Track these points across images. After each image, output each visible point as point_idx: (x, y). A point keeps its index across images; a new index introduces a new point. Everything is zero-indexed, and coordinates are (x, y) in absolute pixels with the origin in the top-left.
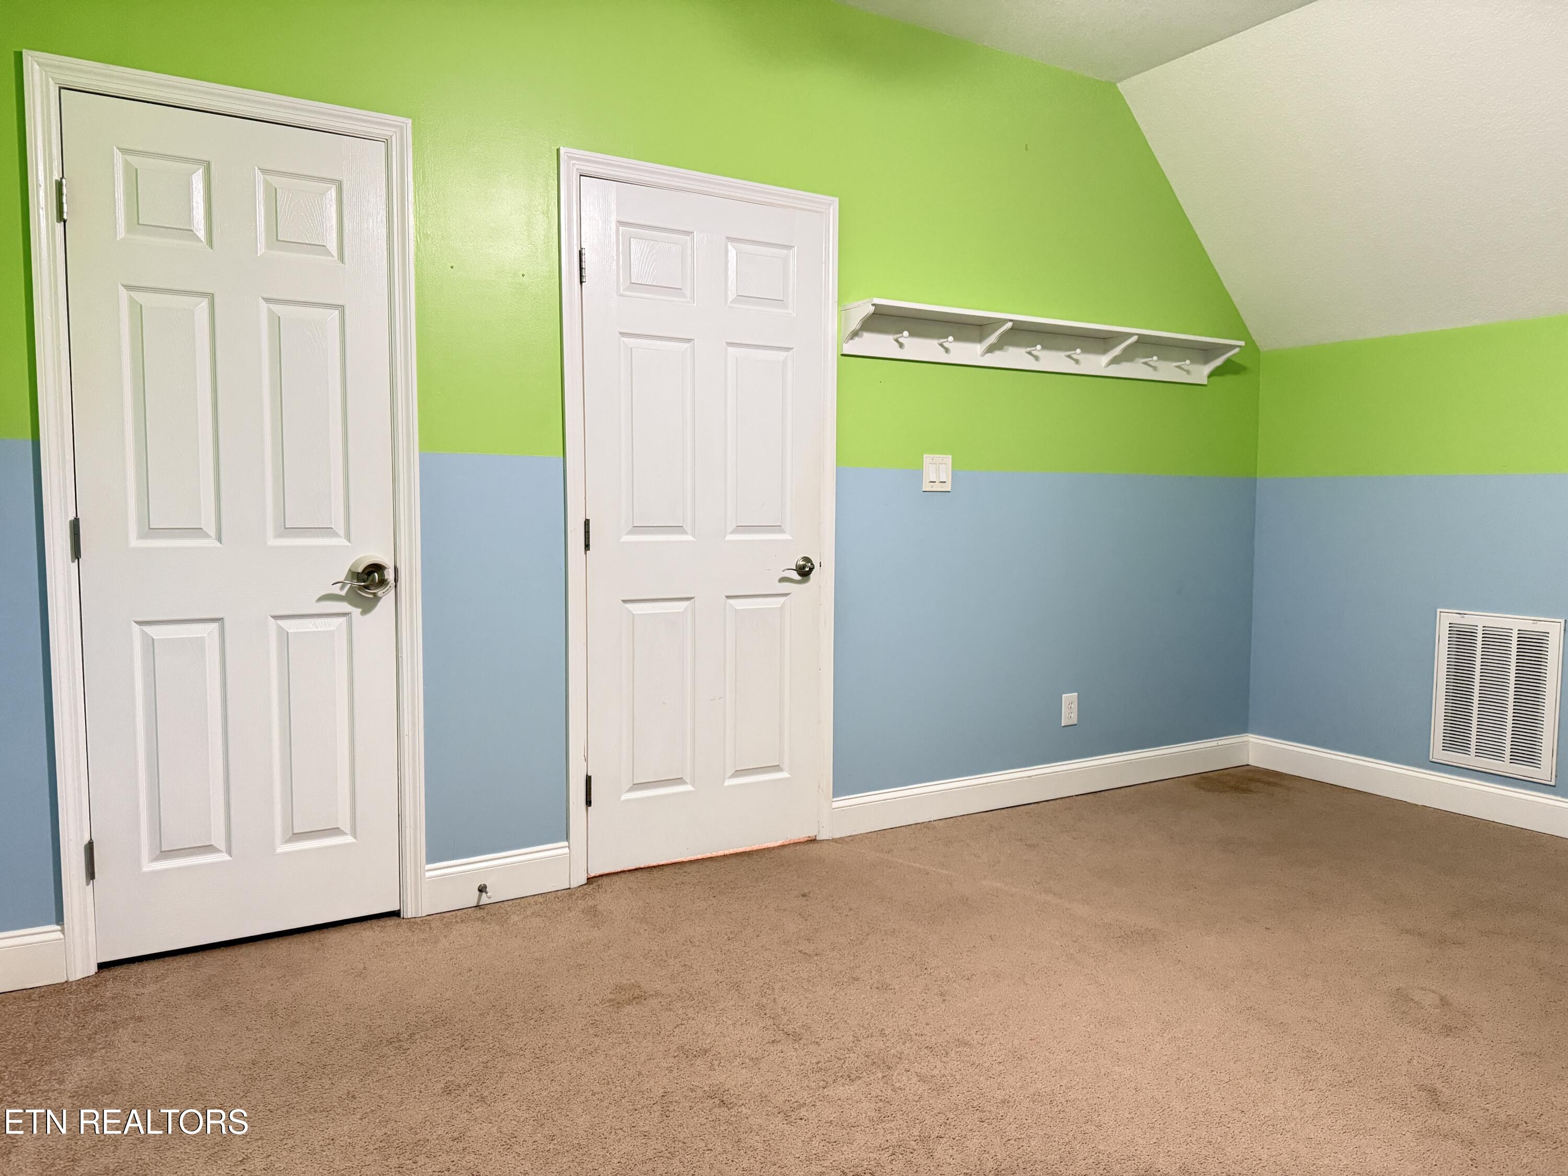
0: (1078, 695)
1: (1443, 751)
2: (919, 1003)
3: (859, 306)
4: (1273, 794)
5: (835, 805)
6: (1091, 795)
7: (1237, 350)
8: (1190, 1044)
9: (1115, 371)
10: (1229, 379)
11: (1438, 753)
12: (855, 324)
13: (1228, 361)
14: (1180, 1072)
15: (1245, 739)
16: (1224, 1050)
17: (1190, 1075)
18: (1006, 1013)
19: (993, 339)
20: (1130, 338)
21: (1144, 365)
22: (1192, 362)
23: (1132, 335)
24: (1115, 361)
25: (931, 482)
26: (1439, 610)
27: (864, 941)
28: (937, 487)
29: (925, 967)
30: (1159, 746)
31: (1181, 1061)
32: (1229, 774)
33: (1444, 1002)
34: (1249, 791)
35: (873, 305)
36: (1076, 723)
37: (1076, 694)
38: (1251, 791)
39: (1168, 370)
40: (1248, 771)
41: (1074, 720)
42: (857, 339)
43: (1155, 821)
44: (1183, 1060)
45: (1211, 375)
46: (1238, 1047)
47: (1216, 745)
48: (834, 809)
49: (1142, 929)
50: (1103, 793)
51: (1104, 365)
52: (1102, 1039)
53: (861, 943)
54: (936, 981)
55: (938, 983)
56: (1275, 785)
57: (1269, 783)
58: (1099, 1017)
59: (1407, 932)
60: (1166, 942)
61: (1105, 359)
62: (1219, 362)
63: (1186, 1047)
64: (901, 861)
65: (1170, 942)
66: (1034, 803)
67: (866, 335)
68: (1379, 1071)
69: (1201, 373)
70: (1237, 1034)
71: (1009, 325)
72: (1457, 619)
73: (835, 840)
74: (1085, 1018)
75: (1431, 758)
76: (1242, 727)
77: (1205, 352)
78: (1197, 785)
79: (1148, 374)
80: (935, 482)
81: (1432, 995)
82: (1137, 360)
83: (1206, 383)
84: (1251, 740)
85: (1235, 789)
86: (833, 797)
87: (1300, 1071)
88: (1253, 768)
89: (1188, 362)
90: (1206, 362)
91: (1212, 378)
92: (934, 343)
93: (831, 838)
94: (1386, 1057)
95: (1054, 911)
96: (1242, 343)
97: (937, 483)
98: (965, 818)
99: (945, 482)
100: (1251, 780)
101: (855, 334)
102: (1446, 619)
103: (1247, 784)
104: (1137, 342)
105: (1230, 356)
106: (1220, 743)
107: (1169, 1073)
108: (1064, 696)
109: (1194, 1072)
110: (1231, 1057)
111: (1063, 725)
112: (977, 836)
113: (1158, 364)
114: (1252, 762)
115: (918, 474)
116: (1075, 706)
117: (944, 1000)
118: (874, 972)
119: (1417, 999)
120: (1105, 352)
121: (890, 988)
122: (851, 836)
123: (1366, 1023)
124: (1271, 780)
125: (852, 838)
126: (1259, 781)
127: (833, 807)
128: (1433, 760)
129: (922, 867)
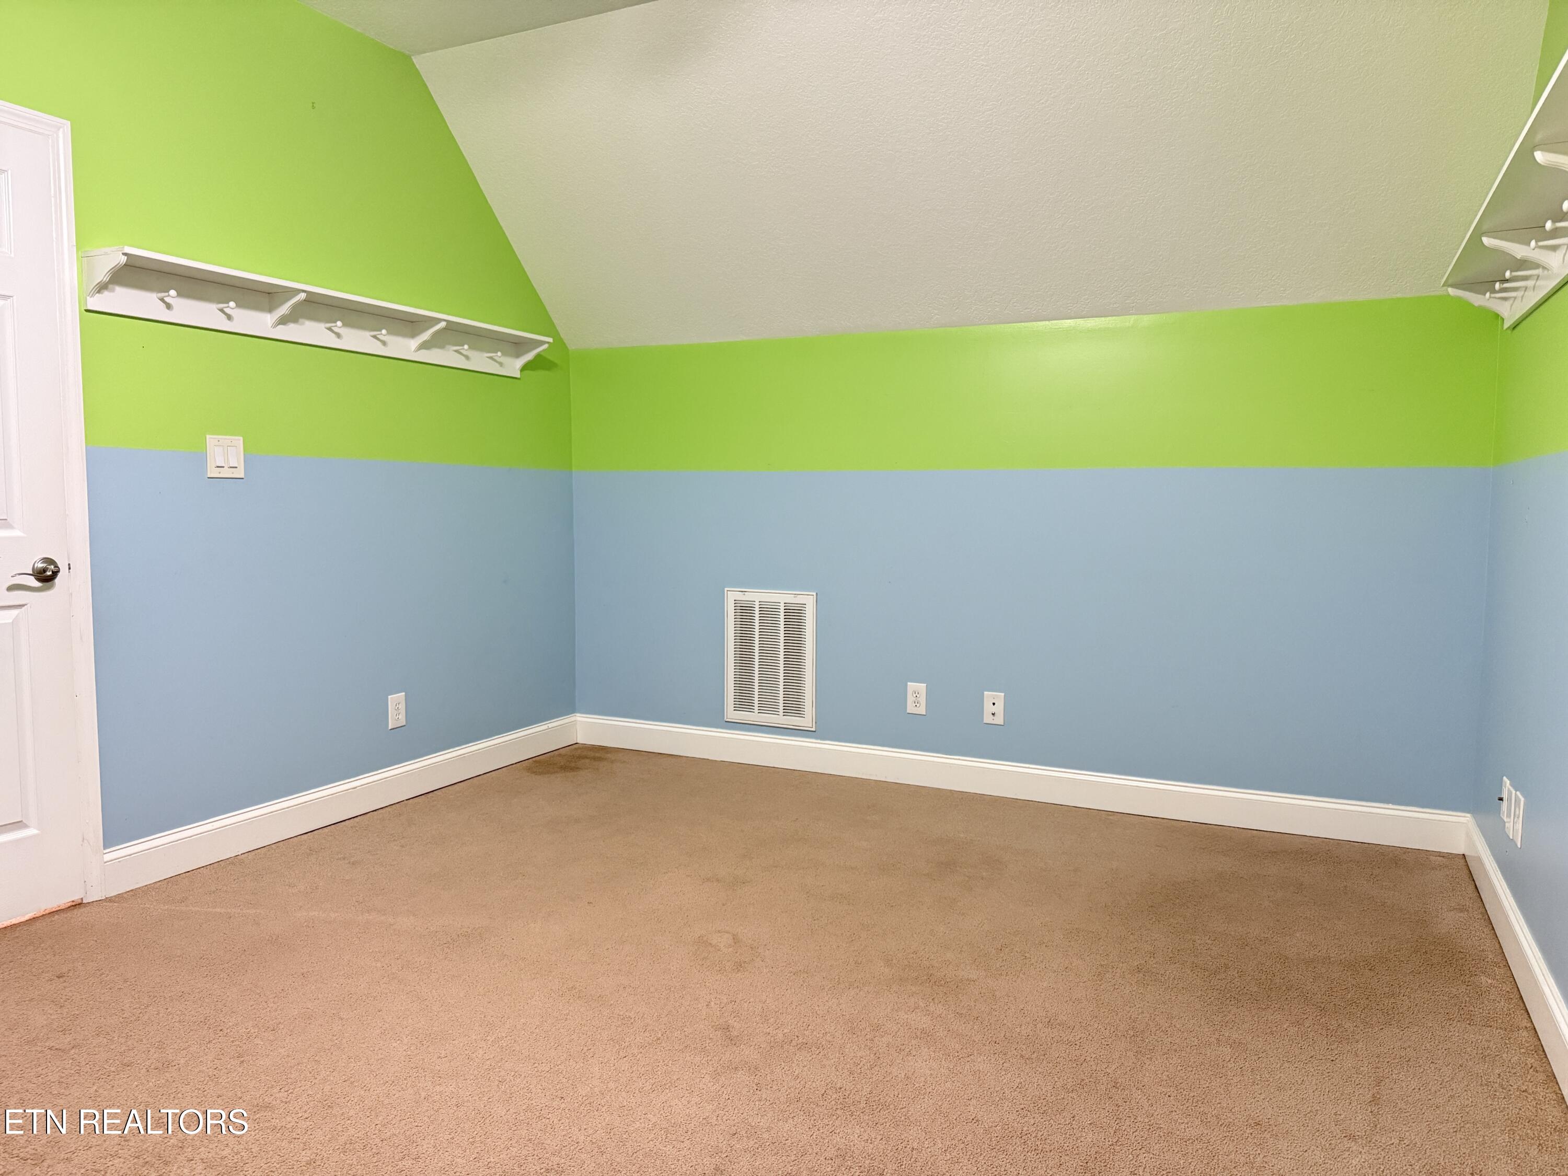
0: (406, 695)
1: (735, 712)
2: (210, 1074)
3: (106, 254)
4: (597, 769)
5: (107, 857)
6: (423, 796)
7: (546, 346)
8: (513, 1041)
9: (424, 356)
10: (540, 374)
11: (732, 714)
12: (102, 275)
13: (538, 356)
14: (503, 1073)
15: (572, 719)
16: (546, 1039)
17: (513, 1073)
18: (316, 1058)
19: (284, 309)
20: (437, 324)
21: (456, 353)
22: (504, 354)
23: (440, 320)
24: (424, 346)
25: (218, 467)
26: (726, 589)
27: (141, 1015)
28: (226, 473)
29: (220, 1028)
30: (491, 737)
31: (503, 1061)
32: (560, 755)
33: (736, 940)
34: (577, 769)
35: (125, 254)
36: (404, 724)
37: (404, 693)
38: (578, 768)
39: (480, 361)
40: (579, 748)
41: (402, 721)
42: (106, 293)
43: (487, 814)
44: (506, 1060)
45: (524, 368)
46: (559, 1031)
47: (547, 728)
48: (106, 862)
49: (469, 931)
50: (435, 792)
51: (413, 350)
52: (423, 1059)
53: (138, 1019)
54: (233, 1042)
55: (237, 1043)
56: (600, 759)
57: (595, 759)
58: (421, 1035)
59: (708, 880)
60: (493, 939)
61: (414, 343)
62: (530, 356)
63: (510, 1045)
64: (197, 909)
65: (496, 938)
66: (360, 815)
67: (120, 290)
68: (683, 1021)
69: (514, 366)
70: (559, 1018)
71: (302, 296)
72: (740, 597)
73: (109, 900)
74: (406, 1040)
75: (725, 718)
76: (571, 709)
77: (517, 346)
78: (529, 770)
79: (461, 363)
80: (223, 467)
81: (727, 935)
82: (448, 347)
83: (519, 376)
84: (579, 719)
85: (565, 768)
86: (104, 849)
87: (615, 1041)
88: (581, 746)
89: (499, 354)
90: (518, 356)
91: (526, 372)
92: (213, 307)
93: (104, 898)
94: (689, 1005)
95: (376, 930)
96: (551, 340)
97: (226, 468)
98: (281, 844)
99: (236, 467)
100: (580, 757)
101: (102, 287)
102: (732, 596)
103: (575, 762)
104: (445, 329)
105: (541, 351)
106: (550, 726)
107: (492, 1078)
108: (389, 697)
109: (516, 1070)
110: (552, 1044)
111: (390, 728)
112: (294, 863)
113: (470, 353)
114: (581, 740)
115: (201, 458)
116: (402, 707)
117: (242, 1062)
118: (153, 1051)
119: (714, 942)
120: (413, 335)
121: (173, 1064)
122: (132, 890)
123: (673, 977)
124: (597, 755)
125: (134, 893)
126: (587, 758)
127: (105, 860)
128: (727, 720)
129: (223, 911)
